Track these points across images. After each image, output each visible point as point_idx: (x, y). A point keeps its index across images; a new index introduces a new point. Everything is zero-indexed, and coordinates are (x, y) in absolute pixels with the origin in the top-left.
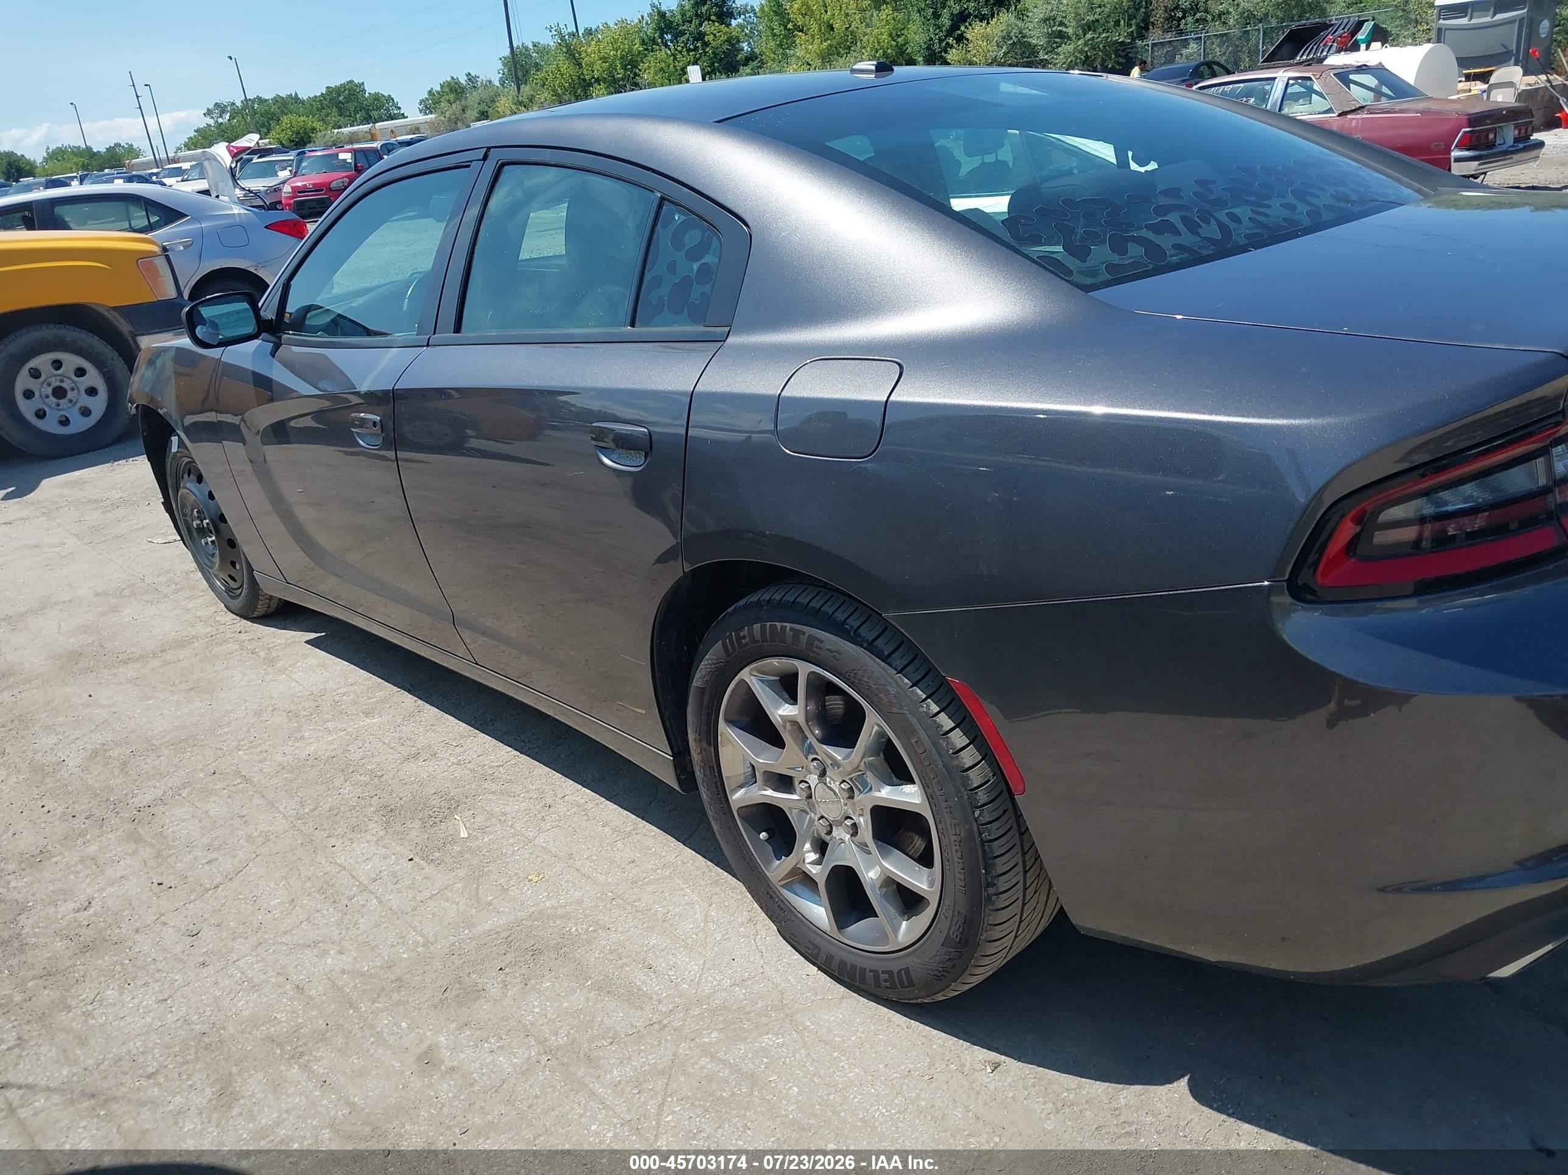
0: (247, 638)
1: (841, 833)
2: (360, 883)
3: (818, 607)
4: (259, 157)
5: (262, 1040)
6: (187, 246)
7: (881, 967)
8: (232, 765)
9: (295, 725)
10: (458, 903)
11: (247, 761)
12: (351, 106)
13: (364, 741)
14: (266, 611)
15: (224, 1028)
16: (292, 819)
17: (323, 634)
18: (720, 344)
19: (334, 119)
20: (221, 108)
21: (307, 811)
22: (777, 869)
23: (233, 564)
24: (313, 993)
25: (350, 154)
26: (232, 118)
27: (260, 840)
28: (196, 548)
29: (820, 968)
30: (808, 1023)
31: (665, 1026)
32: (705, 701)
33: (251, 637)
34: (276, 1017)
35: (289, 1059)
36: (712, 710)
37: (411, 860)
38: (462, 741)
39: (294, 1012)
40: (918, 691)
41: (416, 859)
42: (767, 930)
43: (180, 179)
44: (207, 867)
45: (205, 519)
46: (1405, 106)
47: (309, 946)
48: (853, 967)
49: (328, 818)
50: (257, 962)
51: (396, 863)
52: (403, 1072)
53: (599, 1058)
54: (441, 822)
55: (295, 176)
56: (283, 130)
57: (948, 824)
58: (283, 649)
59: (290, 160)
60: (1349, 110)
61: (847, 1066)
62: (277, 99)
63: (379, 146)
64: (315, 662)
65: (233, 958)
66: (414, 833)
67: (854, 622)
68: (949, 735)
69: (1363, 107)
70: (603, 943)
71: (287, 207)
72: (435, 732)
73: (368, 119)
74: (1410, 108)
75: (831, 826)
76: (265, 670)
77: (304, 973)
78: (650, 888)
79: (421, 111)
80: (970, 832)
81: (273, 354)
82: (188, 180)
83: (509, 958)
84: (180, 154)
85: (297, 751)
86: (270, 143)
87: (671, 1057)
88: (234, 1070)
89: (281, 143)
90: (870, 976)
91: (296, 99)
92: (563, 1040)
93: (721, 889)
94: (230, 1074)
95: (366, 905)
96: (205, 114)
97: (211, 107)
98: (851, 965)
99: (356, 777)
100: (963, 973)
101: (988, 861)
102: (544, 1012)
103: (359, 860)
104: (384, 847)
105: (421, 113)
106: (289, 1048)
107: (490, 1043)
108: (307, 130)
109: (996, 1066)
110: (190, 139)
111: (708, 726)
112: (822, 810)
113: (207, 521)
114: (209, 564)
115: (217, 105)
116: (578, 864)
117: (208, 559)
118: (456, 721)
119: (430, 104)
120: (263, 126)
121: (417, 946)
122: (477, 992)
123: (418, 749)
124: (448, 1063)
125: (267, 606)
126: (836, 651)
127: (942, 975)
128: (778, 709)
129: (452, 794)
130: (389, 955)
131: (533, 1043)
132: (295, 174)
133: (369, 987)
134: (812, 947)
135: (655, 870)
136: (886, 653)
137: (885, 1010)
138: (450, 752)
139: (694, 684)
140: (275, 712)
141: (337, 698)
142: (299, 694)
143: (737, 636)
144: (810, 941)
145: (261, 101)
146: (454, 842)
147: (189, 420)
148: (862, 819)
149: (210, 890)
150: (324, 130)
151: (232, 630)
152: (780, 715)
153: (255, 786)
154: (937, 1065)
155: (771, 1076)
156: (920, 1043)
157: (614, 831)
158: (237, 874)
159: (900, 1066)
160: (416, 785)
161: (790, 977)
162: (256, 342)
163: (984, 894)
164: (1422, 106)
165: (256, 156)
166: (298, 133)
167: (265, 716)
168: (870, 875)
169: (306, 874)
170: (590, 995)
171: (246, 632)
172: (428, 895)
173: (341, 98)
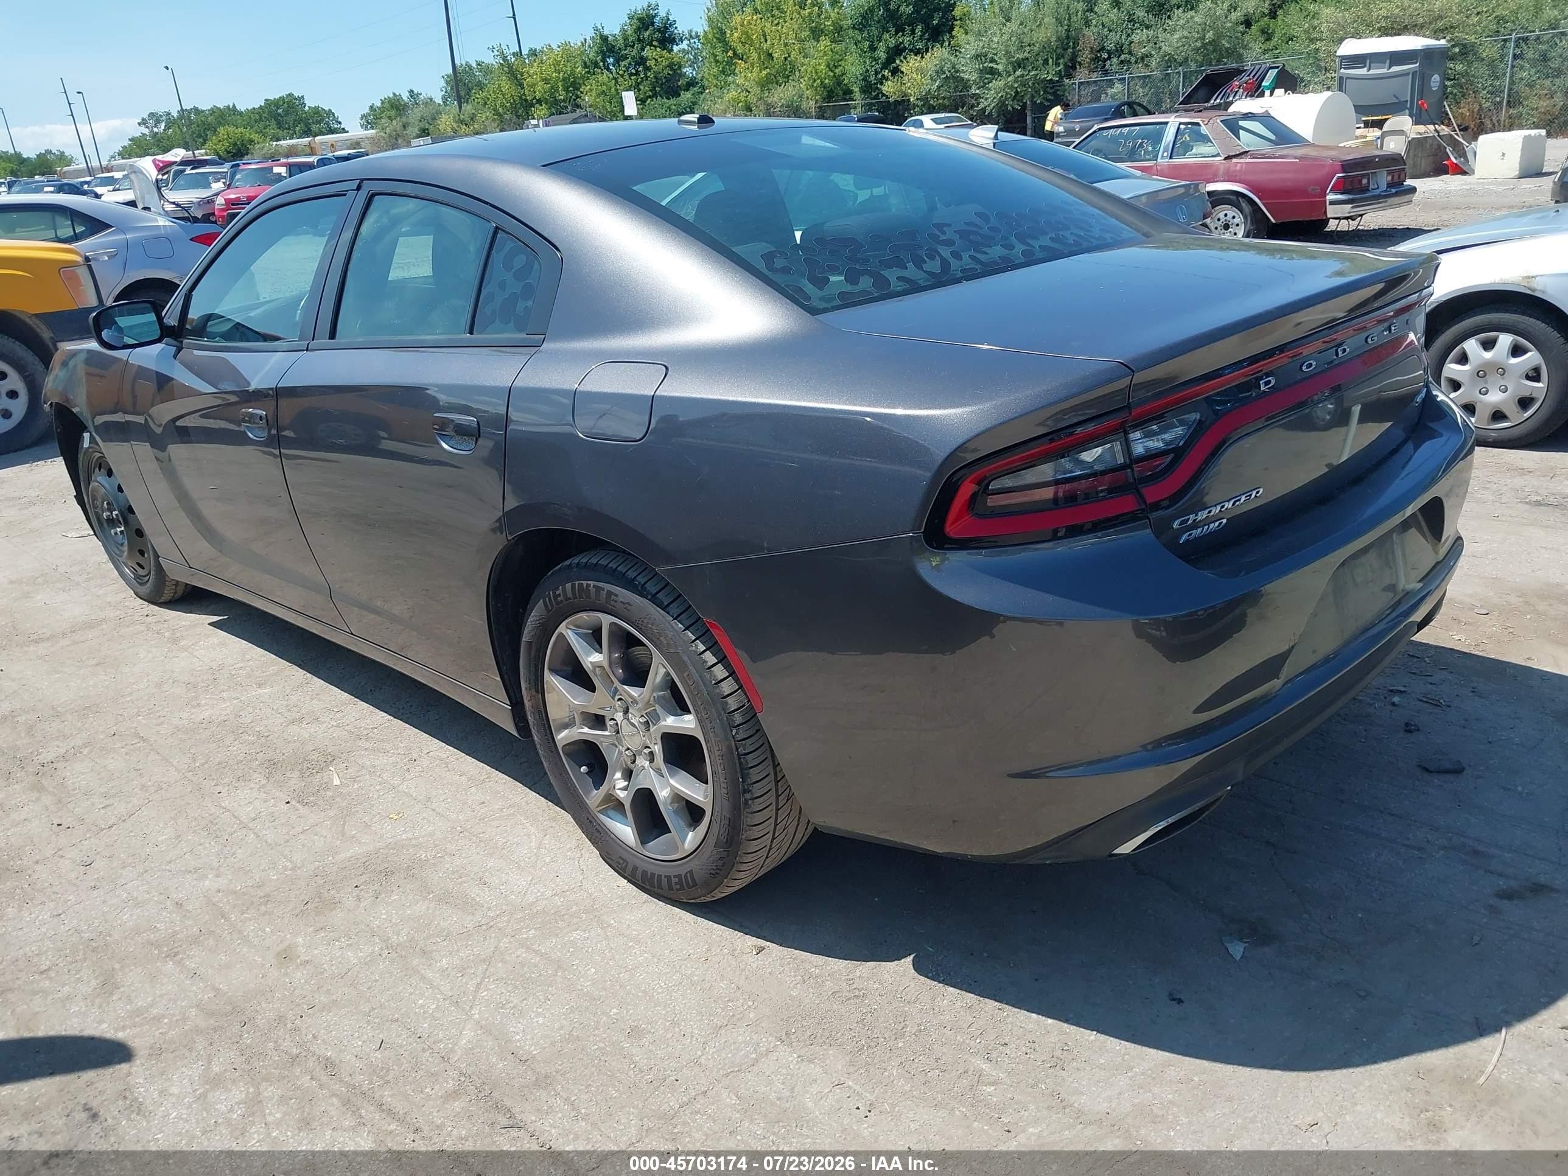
0: (154, 621)
1: (642, 762)
2: (241, 822)
3: (615, 567)
4: (192, 169)
5: (143, 943)
6: (112, 257)
7: (672, 872)
8: (131, 728)
9: (193, 694)
10: (326, 836)
11: (146, 725)
12: (290, 119)
13: (255, 708)
14: (173, 596)
15: (110, 936)
16: (184, 771)
17: (226, 617)
18: (537, 349)
19: (273, 131)
20: (156, 118)
21: (198, 765)
22: (594, 797)
23: (142, 553)
24: (190, 907)
25: (285, 168)
26: (168, 127)
27: (152, 790)
28: (106, 537)
29: (629, 881)
30: (612, 922)
31: (492, 927)
32: (533, 653)
33: (157, 620)
34: (155, 926)
35: (165, 957)
36: (538, 662)
37: (288, 803)
38: (342, 708)
39: (172, 922)
40: (690, 633)
41: (293, 802)
42: (591, 854)
43: (111, 188)
44: (103, 811)
45: (115, 510)
46: (1285, 152)
47: (190, 872)
48: (653, 875)
49: (217, 770)
50: (143, 885)
51: (275, 806)
52: (263, 965)
53: (431, 952)
54: (317, 772)
55: (228, 188)
56: (220, 141)
57: (713, 742)
58: (187, 630)
59: (223, 172)
60: (1234, 154)
61: (638, 952)
62: (214, 111)
63: (315, 161)
64: (216, 641)
65: (121, 882)
66: (292, 782)
67: (641, 579)
68: (712, 669)
69: (1247, 152)
70: (447, 866)
71: (220, 219)
72: (319, 700)
73: (308, 133)
74: (1291, 154)
75: (635, 756)
76: (168, 648)
77: (184, 892)
78: (496, 823)
79: (362, 126)
80: (729, 747)
81: (175, 357)
82: (119, 190)
83: (364, 878)
84: (114, 163)
85: (193, 716)
86: (206, 154)
87: (492, 949)
88: (117, 966)
89: (218, 154)
90: (664, 881)
91: (233, 110)
92: (403, 938)
93: (557, 824)
94: (113, 970)
95: (244, 839)
96: (139, 124)
97: (146, 116)
98: (651, 873)
99: (245, 737)
100: (731, 870)
101: (744, 771)
102: (389, 918)
103: (242, 804)
104: (265, 792)
105: (362, 128)
106: (166, 949)
107: (341, 942)
108: (245, 142)
109: (760, 950)
110: (124, 147)
111: (536, 676)
112: (627, 743)
113: (117, 512)
114: (118, 552)
115: (152, 115)
116: (434, 805)
117: (118, 549)
118: (340, 691)
119: (372, 118)
120: (200, 136)
121: (286, 870)
122: (334, 904)
123: (303, 714)
124: (304, 958)
125: (173, 591)
126: (628, 603)
127: (716, 873)
128: (589, 656)
129: (330, 751)
130: (260, 878)
131: (378, 941)
132: (229, 187)
133: (240, 902)
134: (621, 862)
135: (501, 810)
136: (666, 604)
137: (678, 910)
138: (331, 716)
139: (524, 639)
140: (175, 684)
141: (233, 672)
142: (199, 668)
143: (554, 593)
144: (620, 857)
145: (196, 110)
146: (327, 788)
147: (100, 420)
148: (656, 747)
149: (104, 829)
150: (263, 142)
151: (139, 614)
152: (591, 662)
153: (152, 745)
154: (713, 950)
155: (574, 961)
156: (702, 934)
157: (469, 779)
158: (130, 817)
159: (682, 952)
160: (297, 743)
161: (603, 888)
162: (159, 346)
163: (742, 799)
164: (1301, 152)
165: (189, 168)
166: (235, 144)
167: (165, 687)
168: (662, 794)
169: (193, 815)
170: (430, 906)
171: (153, 615)
172: (300, 830)
173: (280, 111)
